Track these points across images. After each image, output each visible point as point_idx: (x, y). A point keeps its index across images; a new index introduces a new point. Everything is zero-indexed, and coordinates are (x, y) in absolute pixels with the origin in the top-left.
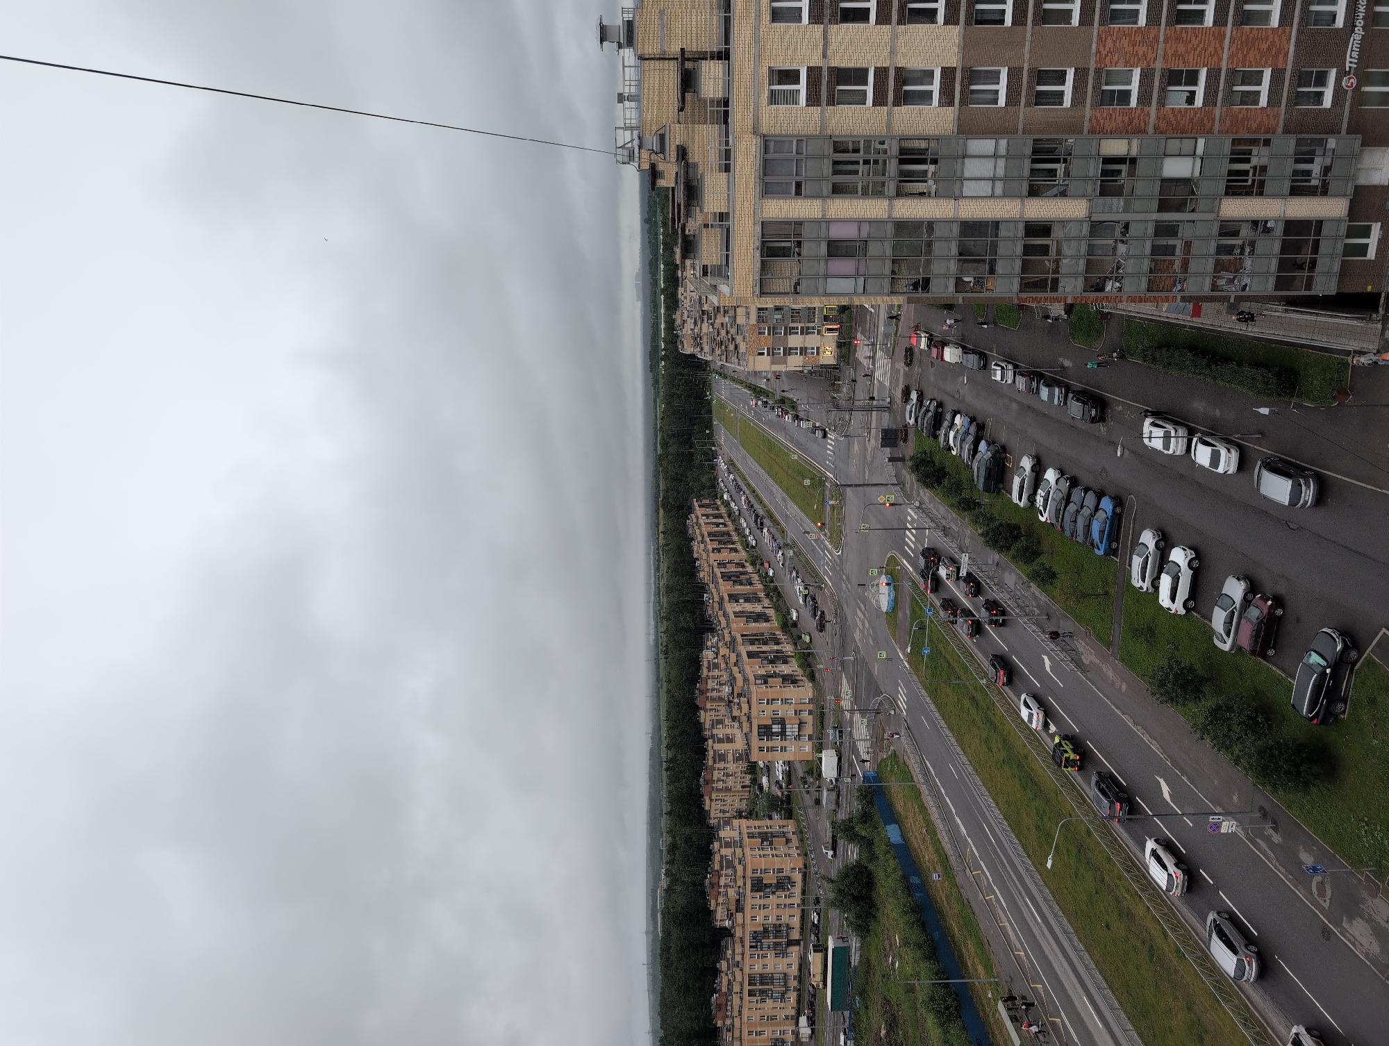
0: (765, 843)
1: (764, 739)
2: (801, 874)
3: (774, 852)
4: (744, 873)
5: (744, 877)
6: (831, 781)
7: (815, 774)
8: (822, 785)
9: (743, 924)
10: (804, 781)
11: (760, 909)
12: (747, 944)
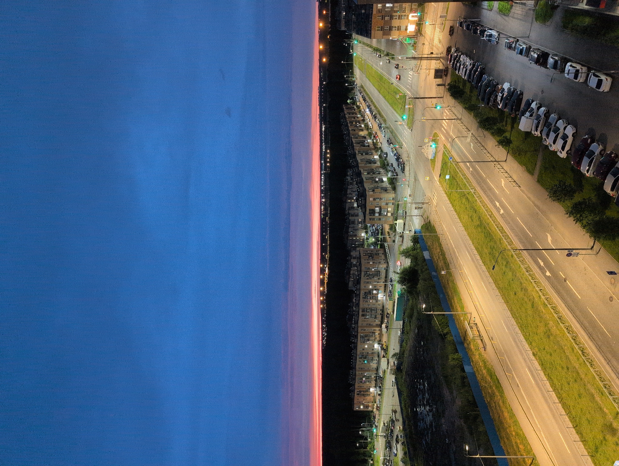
1: (372, 215)
2: (385, 270)
3: (374, 261)
4: (361, 269)
5: (361, 271)
6: (400, 233)
7: (393, 230)
8: (396, 235)
9: (360, 289)
10: (389, 233)
11: (367, 283)
12: (361, 297)
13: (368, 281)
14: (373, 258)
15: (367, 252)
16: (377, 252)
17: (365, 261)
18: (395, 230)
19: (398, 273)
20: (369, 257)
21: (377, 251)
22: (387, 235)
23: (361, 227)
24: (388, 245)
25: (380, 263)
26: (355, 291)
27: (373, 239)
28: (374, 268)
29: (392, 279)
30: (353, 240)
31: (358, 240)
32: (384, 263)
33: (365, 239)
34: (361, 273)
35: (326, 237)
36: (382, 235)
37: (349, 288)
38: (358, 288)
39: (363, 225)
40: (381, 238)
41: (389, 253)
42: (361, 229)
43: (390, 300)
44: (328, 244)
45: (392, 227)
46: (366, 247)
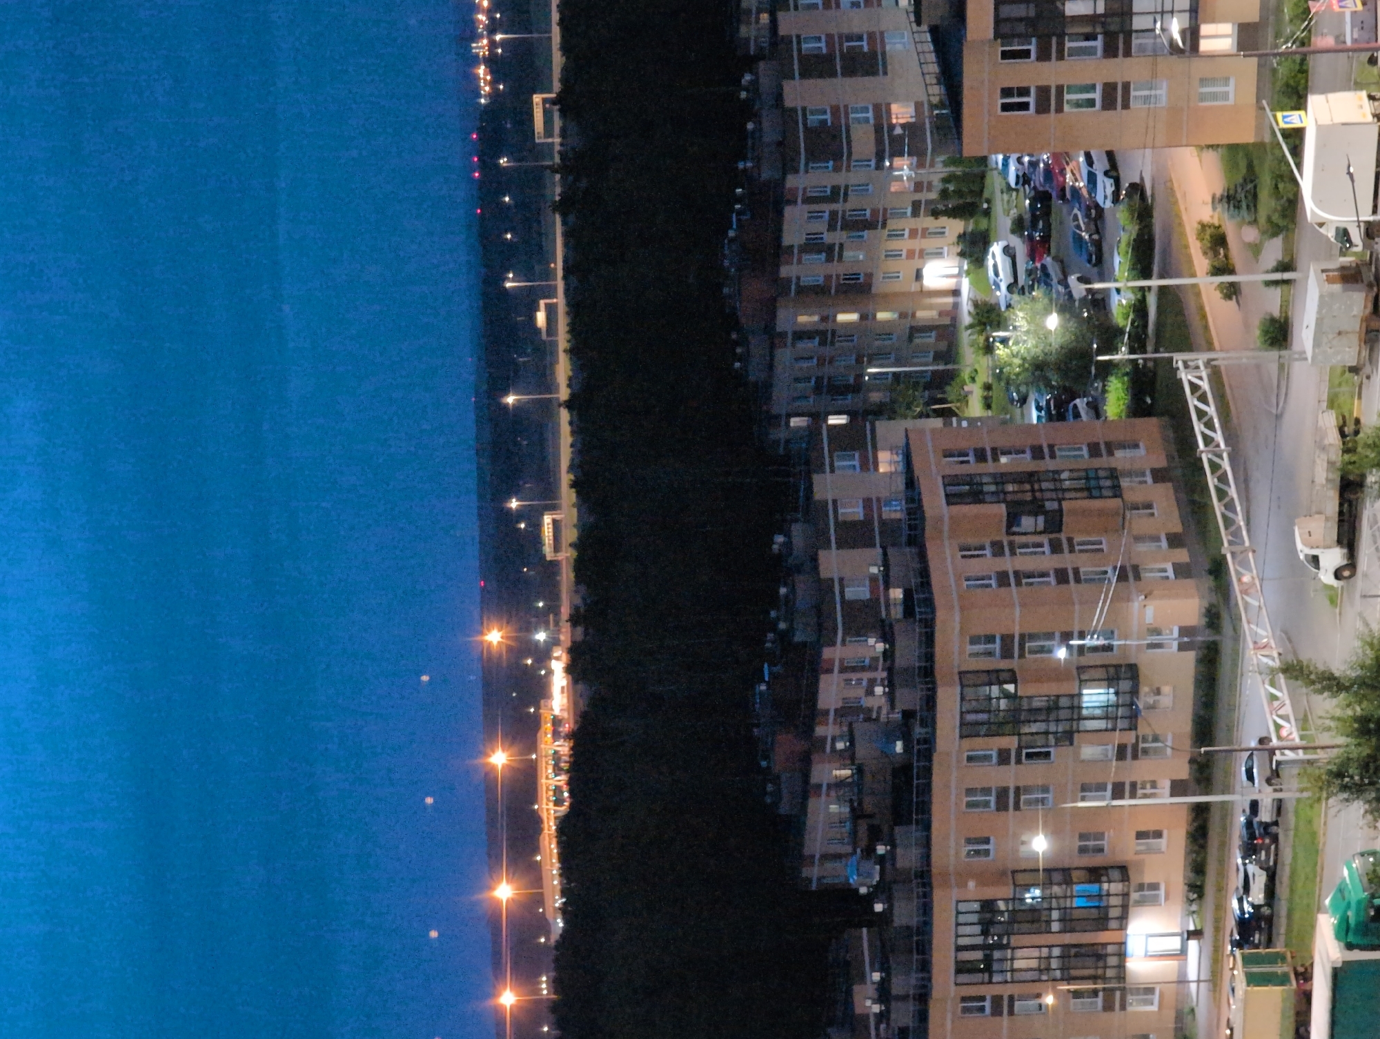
0: (1027, 522)
1: (1026, 54)
2: (1191, 656)
3: (1066, 560)
4: (929, 657)
5: (927, 672)
6: (1344, 235)
7: (1267, 204)
8: (1302, 259)
9: (923, 877)
10: (1218, 241)
11: (1002, 805)
12: (943, 959)
13: (1009, 776)
14: (1054, 523)
15: (990, 467)
16: (1103, 462)
17: (976, 567)
18: (1291, 204)
19: (1331, 683)
20: (1013, 519)
21: (1094, 450)
22: (1201, 263)
23: (918, 187)
24: (1216, 376)
25: (1129, 574)
26: (869, 899)
27: (1053, 321)
28: (1066, 637)
29: (1275, 742)
30: (826, 335)
31: (886, 332)
32: (1182, 571)
33: (967, 319)
34: (930, 702)
35: (541, 318)
36: (1142, 265)
37: (813, 873)
38: (907, 858)
39: (937, 172)
40: (1140, 309)
41: (1226, 465)
42: (915, 213)
43: (1252, 980)
44: (564, 394)
45: (1251, 177)
46: (975, 408)
